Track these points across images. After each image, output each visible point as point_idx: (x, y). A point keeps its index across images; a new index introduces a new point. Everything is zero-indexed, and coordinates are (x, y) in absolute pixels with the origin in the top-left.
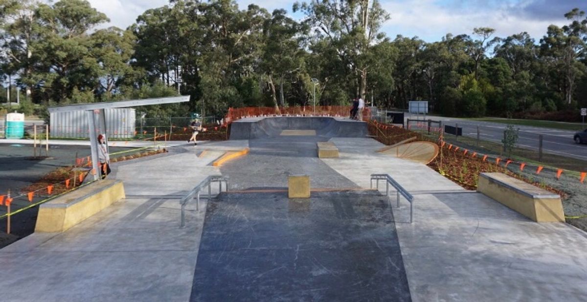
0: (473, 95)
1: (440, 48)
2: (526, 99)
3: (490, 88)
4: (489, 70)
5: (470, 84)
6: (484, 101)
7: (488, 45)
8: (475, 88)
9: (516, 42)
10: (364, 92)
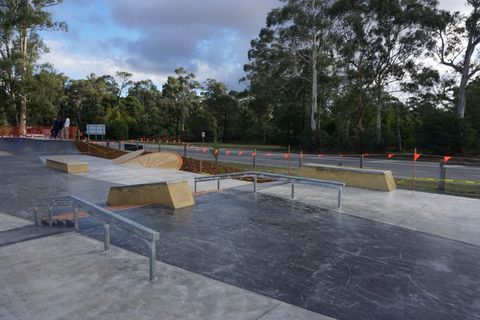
0: (118, 123)
1: (86, 85)
2: (155, 127)
3: (130, 118)
4: (127, 105)
5: (114, 115)
6: (127, 128)
7: (123, 87)
8: (119, 118)
9: (143, 86)
10: (24, 117)
